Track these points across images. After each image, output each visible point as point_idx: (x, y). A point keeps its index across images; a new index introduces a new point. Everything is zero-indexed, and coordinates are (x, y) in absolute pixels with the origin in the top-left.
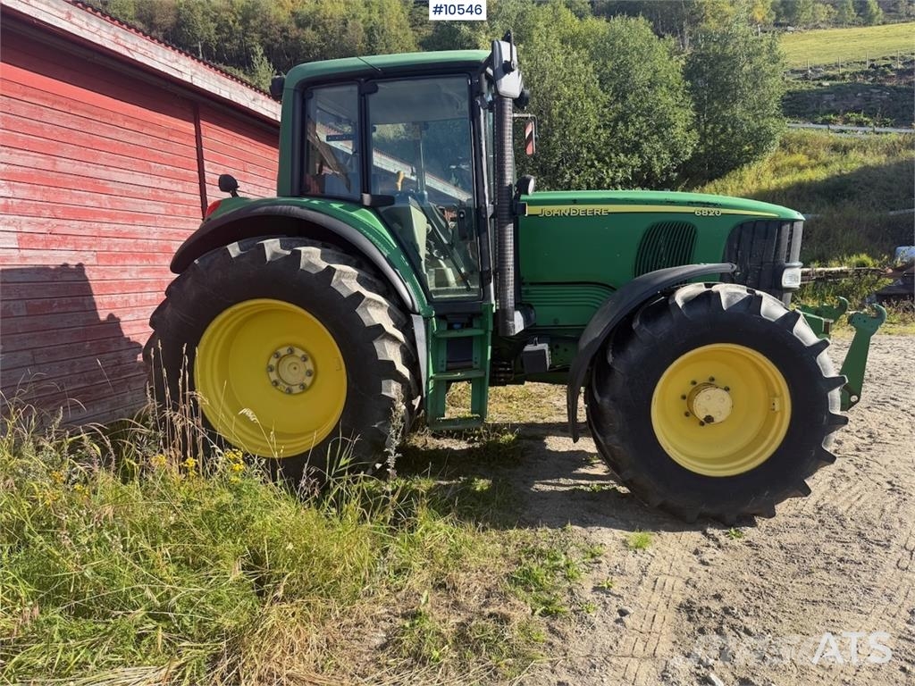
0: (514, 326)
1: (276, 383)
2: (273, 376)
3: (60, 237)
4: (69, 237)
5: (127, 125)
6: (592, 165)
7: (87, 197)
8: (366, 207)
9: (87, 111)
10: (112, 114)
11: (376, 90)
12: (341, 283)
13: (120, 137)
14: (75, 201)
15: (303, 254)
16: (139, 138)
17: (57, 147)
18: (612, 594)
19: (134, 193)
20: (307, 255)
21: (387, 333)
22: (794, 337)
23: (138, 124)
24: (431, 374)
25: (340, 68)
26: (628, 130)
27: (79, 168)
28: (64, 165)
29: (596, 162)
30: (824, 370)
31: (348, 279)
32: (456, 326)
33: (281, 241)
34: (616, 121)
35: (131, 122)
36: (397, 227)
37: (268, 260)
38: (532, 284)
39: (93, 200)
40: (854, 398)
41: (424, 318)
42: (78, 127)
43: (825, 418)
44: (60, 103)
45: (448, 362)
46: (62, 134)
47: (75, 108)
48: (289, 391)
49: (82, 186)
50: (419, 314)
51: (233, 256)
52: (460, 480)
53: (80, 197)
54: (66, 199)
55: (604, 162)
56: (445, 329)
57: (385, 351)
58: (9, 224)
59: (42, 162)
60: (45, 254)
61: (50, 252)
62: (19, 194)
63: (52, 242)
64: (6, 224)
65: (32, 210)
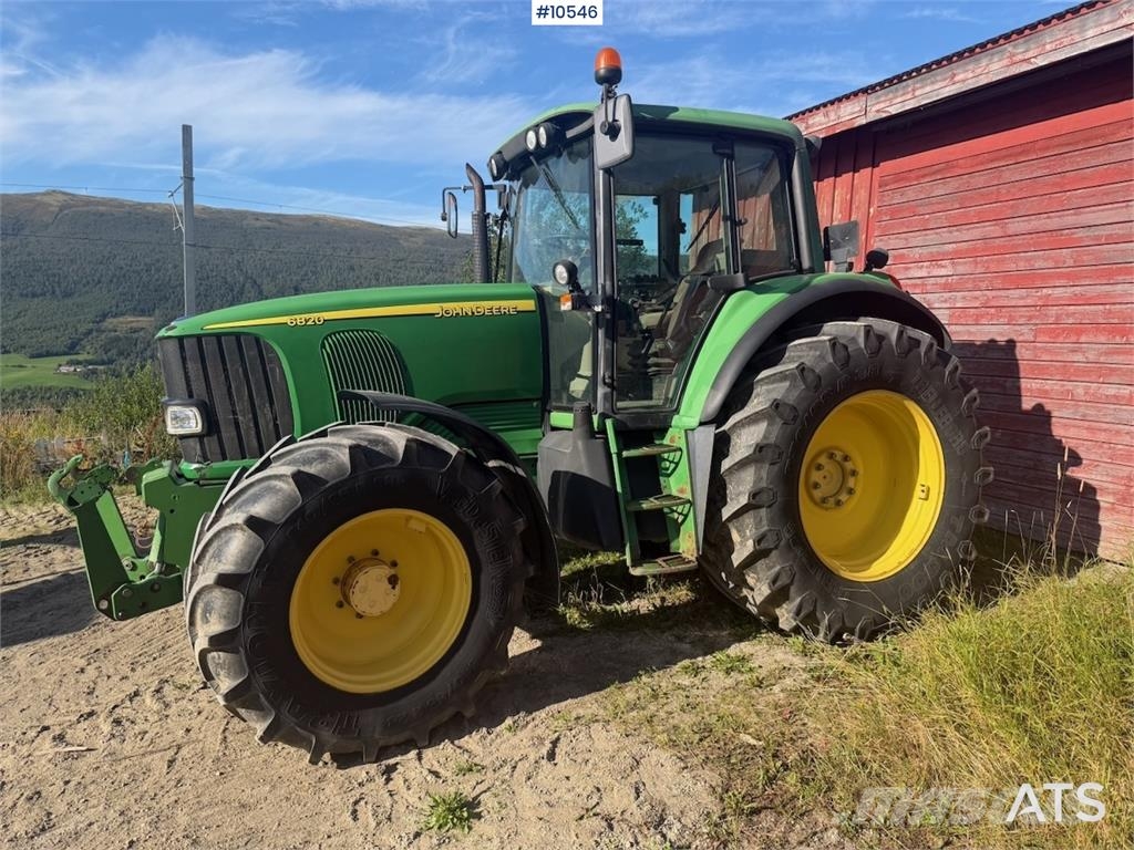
3: (993, 310)
7: (1039, 257)
14: (1020, 265)
27: (1035, 224)
39: (1045, 259)
42: (1046, 172)
49: (1035, 245)
53: (1030, 260)
54: (1010, 266)
58: (945, 301)
59: (991, 230)
60: (973, 329)
61: (979, 327)
62: (961, 269)
63: (982, 316)
64: (942, 302)
65: (970, 286)
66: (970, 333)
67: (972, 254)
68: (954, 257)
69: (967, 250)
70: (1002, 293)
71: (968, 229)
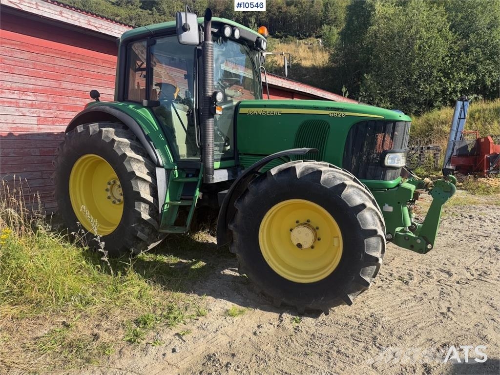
0: (213, 178)
1: (109, 198)
2: (109, 194)
3: (61, 119)
4: (66, 120)
5: (104, 65)
6: (440, 80)
7: (78, 100)
8: (145, 107)
9: (81, 59)
10: (95, 60)
11: (155, 43)
12: (119, 148)
13: (100, 71)
14: (71, 102)
15: (103, 132)
16: (111, 71)
17: (62, 76)
18: (182, 339)
19: (106, 98)
20: (106, 132)
21: (137, 176)
22: (342, 199)
23: (111, 64)
24: (168, 200)
25: (138, 32)
26: (467, 57)
27: (74, 86)
28: (65, 85)
29: (442, 78)
30: (363, 224)
31: (124, 146)
32: (190, 175)
33: (99, 125)
34: (459, 52)
35: (107, 63)
36: (161, 118)
37: (91, 134)
38: (245, 154)
39: (81, 102)
40: (429, 246)
41: (166, 170)
42: (75, 67)
43: (362, 255)
44: (65, 55)
45: (182, 195)
46: (65, 70)
47: (74, 57)
48: (114, 202)
49: (76, 95)
50: (163, 167)
51: (79, 131)
52: (192, 261)
53: (73, 100)
54: (66, 101)
55: (449, 78)
56: (185, 176)
57: (138, 186)
58: (33, 113)
59: (53, 84)
60: (52, 127)
61: (54, 126)
62: (40, 98)
63: (56, 122)
64: (31, 113)
65: (46, 107)
66: (50, 129)
67: (45, 92)
68: (35, 92)
69: (42, 90)
70: (64, 112)
71: (41, 80)
